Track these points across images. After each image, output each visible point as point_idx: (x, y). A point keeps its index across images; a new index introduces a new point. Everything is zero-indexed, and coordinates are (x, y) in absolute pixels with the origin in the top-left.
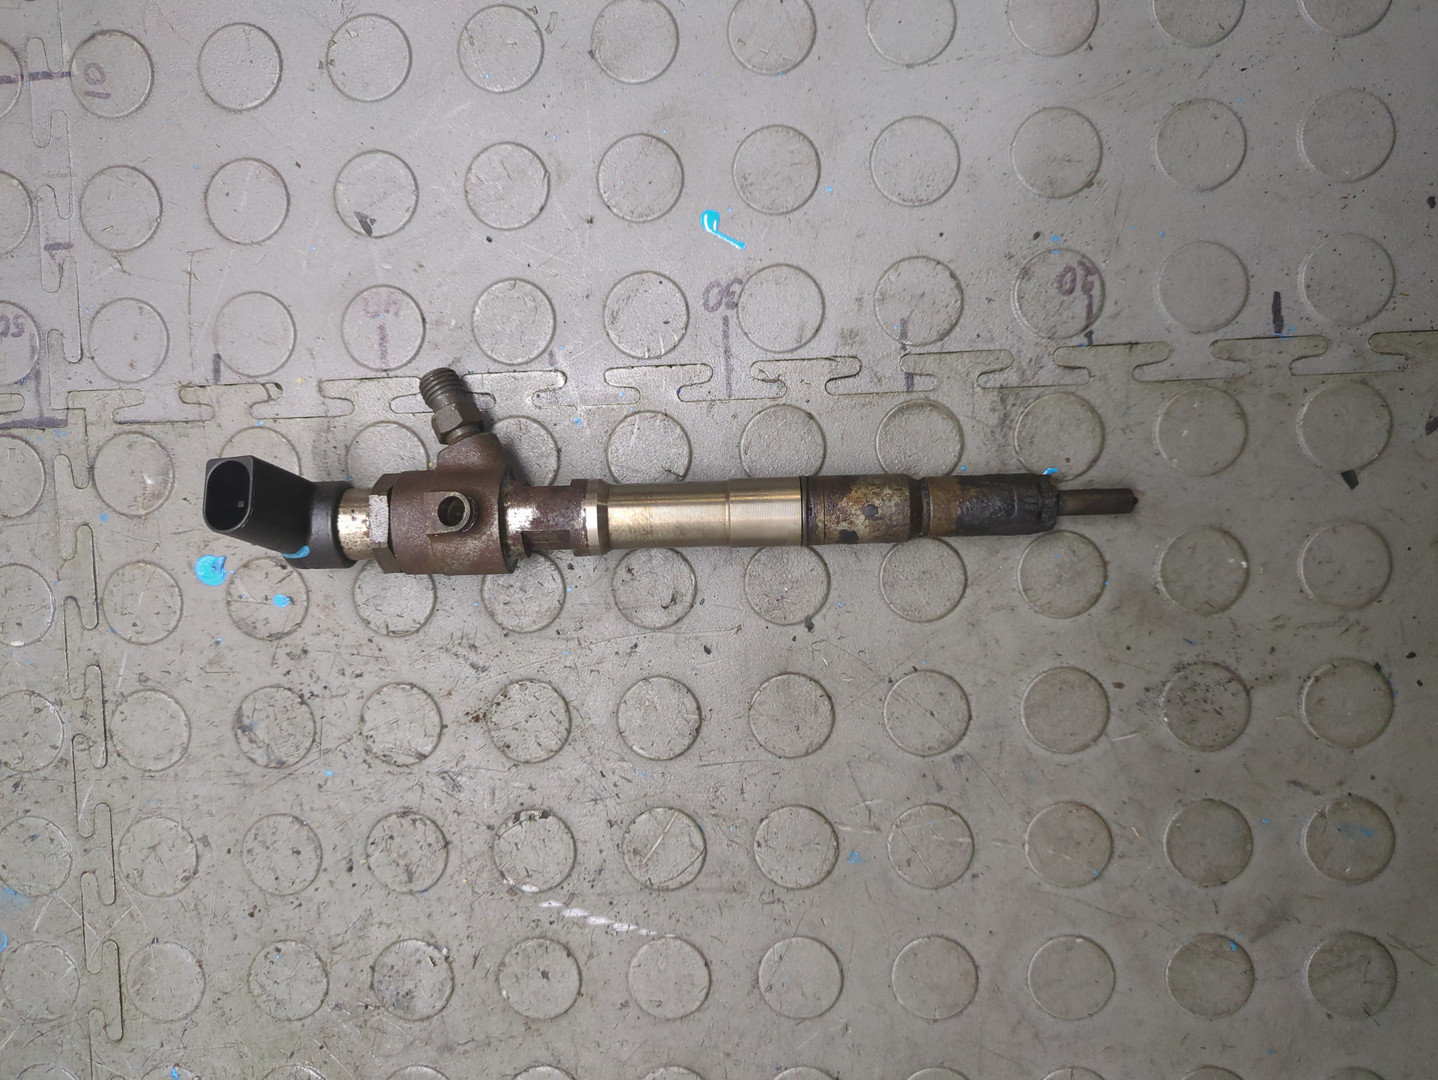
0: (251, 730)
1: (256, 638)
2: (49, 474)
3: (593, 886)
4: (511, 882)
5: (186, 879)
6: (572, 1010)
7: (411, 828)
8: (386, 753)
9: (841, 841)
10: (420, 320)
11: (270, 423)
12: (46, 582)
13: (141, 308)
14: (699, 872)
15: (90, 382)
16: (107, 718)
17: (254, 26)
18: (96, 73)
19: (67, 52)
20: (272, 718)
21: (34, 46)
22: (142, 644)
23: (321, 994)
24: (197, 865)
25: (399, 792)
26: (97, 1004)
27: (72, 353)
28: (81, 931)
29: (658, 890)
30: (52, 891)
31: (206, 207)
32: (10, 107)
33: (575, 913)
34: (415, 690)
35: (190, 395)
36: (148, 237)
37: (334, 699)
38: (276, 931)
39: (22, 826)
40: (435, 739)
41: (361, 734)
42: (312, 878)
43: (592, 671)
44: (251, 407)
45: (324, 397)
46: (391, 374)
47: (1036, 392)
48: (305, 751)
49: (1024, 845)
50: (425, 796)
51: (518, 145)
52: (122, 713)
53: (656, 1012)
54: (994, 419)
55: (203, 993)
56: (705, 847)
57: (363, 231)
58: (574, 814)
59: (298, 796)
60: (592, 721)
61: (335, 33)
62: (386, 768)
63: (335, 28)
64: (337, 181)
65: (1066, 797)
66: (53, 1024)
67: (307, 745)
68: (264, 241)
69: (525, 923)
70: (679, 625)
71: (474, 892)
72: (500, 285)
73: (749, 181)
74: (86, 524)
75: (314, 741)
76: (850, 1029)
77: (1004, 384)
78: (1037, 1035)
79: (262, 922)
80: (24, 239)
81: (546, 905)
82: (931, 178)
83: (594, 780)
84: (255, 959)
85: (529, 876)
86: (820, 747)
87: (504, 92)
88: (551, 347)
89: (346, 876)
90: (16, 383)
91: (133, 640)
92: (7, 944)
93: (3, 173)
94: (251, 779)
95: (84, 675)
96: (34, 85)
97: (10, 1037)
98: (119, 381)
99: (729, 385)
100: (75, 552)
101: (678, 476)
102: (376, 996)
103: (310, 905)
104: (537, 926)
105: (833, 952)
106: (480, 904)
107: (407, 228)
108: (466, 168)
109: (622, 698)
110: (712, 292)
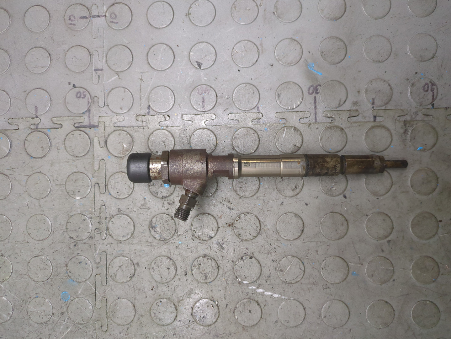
0: (155, 228)
1: (158, 197)
2: (92, 143)
3: (266, 282)
4: (240, 280)
5: (131, 277)
6: (258, 324)
7: (207, 262)
8: (199, 236)
9: (350, 267)
10: (216, 96)
11: (165, 128)
12: (89, 178)
13: (125, 90)
14: (302, 278)
15: (107, 113)
16: (107, 223)
17: (165, 2)
18: (114, 15)
19: (105, 9)
20: (162, 224)
21: (94, 7)
22: (120, 199)
23: (175, 317)
24: (135, 272)
25: (203, 249)
26: (99, 319)
27: (101, 103)
28: (94, 294)
29: (289, 283)
30: (85, 281)
31: (147, 58)
32: (86, 26)
33: (261, 290)
34: (210, 216)
35: (140, 118)
36: (128, 67)
38: (160, 295)
39: (77, 258)
40: (216, 232)
41: (191, 230)
42: (173, 277)
43: (268, 210)
44: (159, 122)
45: (183, 120)
46: (206, 113)
47: (415, 123)
48: (172, 235)
49: (410, 270)
50: (211, 251)
51: (249, 41)
52: (112, 221)
53: (287, 324)
54: (402, 131)
55: (135, 316)
56: (305, 270)
57: (198, 67)
58: (260, 257)
59: (169, 250)
60: (268, 227)
61: (191, 5)
62: (199, 241)
63: (191, 3)
65: (424, 254)
67: (173, 233)
68: (166, 70)
69: (244, 293)
70: (297, 196)
71: (227, 283)
72: (242, 85)
73: (324, 54)
74: (103, 159)
75: (175, 232)
76: (352, 331)
77: (405, 120)
78: (414, 334)
79: (156, 292)
80: (87, 67)
81: (251, 288)
82: (382, 54)
83: (268, 246)
84: (152, 305)
85: (245, 278)
86: (343, 237)
87: (245, 24)
88: (258, 105)
89: (184, 277)
90: (82, 113)
91: (117, 197)
92: (70, 298)
93: (82, 46)
94: (154, 244)
95: (100, 209)
96: (93, 19)
97: (69, 329)
98: (117, 113)
99: (316, 118)
100: (99, 168)
101: (298, 147)
102: (193, 317)
103: (172, 287)
104: (248, 295)
105: (347, 306)
106: (229, 287)
107: (212, 67)
108: (232, 48)
109: (278, 220)
110: (311, 89)
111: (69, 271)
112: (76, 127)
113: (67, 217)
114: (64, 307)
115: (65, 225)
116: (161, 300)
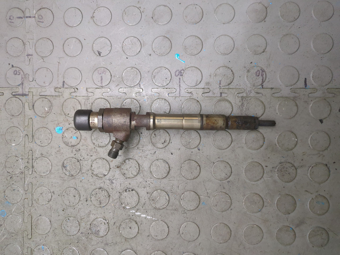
0: (66, 167)
1: (69, 146)
2: (24, 106)
3: (143, 208)
4: (124, 206)
5: (48, 201)
6: (136, 237)
7: (101, 192)
8: (97, 174)
9: (201, 199)
10: (110, 75)
11: (75, 97)
12: (21, 131)
13: (47, 70)
14: (167, 205)
15: (35, 86)
16: (33, 163)
17: (77, 8)
18: (41, 17)
19: (35, 12)
20: (71, 165)
21: (27, 10)
22: (42, 146)
23: (78, 230)
24: (51, 198)
25: (99, 183)
26: (26, 230)
27: (31, 79)
28: (23, 212)
29: (158, 209)
30: (17, 203)
31: (63, 48)
32: (21, 24)
33: (138, 213)
34: (104, 160)
35: (57, 90)
36: (50, 54)
37: (85, 161)
38: (68, 214)
39: (12, 187)
40: (108, 171)
41: (91, 169)
42: (78, 202)
43: (145, 157)
44: (71, 93)
45: (88, 92)
46: (103, 87)
47: (250, 98)
48: (78, 173)
49: (243, 202)
50: (105, 185)
51: (135, 37)
52: (36, 162)
53: (156, 238)
54: (240, 104)
55: (51, 228)
56: (169, 200)
57: (98, 55)
58: (139, 190)
59: (76, 183)
60: (144, 169)
61: (95, 11)
62: (96, 177)
63: (95, 9)
64: (93, 43)
65: (253, 192)
66: (15, 234)
67: (79, 171)
68: (76, 56)
69: (126, 215)
70: (166, 148)
71: (115, 208)
72: (129, 68)
73: (186, 48)
74: (31, 118)
76: (201, 244)
77: (243, 96)
78: (244, 248)
79: (65, 212)
80: (22, 53)
81: (131, 211)
82: (228, 49)
83: (144, 183)
84: (63, 221)
85: (128, 204)
86: (197, 177)
87: (132, 25)
88: (140, 83)
89: (85, 202)
90: (18, 85)
91: (40, 145)
92: (6, 215)
93: (18, 38)
94: (65, 179)
95: (28, 153)
96: (27, 19)
97: (5, 236)
98: (41, 86)
99: (180, 93)
100: (28, 125)
101: (167, 113)
102: (91, 231)
103: (77, 209)
104: (129, 216)
105: (198, 226)
106: (116, 210)
107: (108, 55)
108: (123, 42)
109: (152, 164)
110: (177, 72)
111: (6, 195)
112: (13, 95)
113: (6, 158)
114: (2, 221)
115: (4, 163)
116: (69, 218)
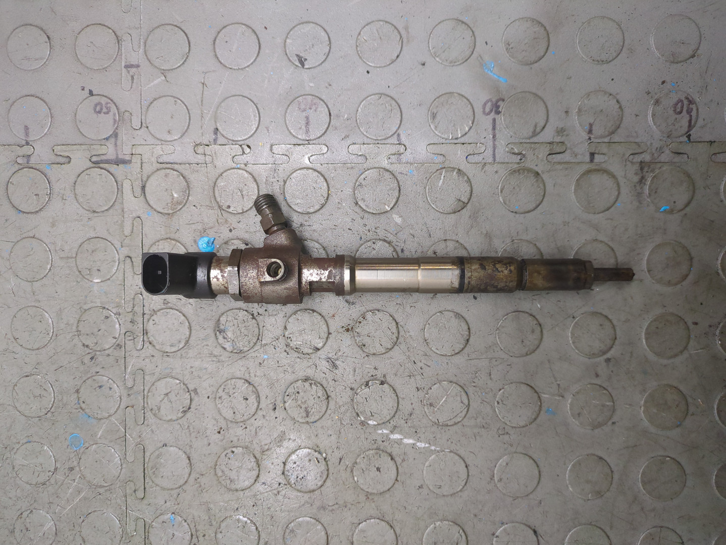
0: (224, 332)
2: (120, 189)
3: (406, 423)
4: (363, 419)
5: (185, 412)
6: (391, 489)
7: (309, 388)
8: (298, 347)
9: (542, 402)
10: (328, 114)
11: (243, 166)
12: (115, 248)
13: (176, 101)
14: (465, 417)
15: (145, 140)
16: (145, 323)
20: (236, 326)
23: (255, 477)
24: (190, 404)
25: (303, 368)
26: (131, 479)
27: (136, 123)
28: (123, 439)
29: (442, 426)
30: (109, 416)
31: (214, 48)
33: (396, 436)
34: (315, 314)
35: (200, 150)
36: (181, 63)
37: (270, 317)
38: (232, 441)
39: (94, 380)
40: (324, 340)
41: (284, 336)
42: (253, 413)
43: (411, 306)
44: (233, 157)
45: (274, 153)
46: (311, 142)
47: (659, 165)
48: (253, 344)
49: (641, 407)
50: (317, 371)
51: (386, 22)
52: (153, 320)
53: (438, 491)
54: (636, 179)
55: (190, 474)
56: (469, 404)
57: (300, 65)
58: (397, 382)
60: (410, 334)
62: (296, 355)
64: (287, 37)
65: (665, 382)
66: (106, 488)
67: (255, 342)
68: (245, 68)
69: (369, 441)
71: (341, 424)
72: (372, 96)
73: (511, 46)
74: (139, 217)
75: (258, 339)
76: (542, 503)
77: (643, 161)
78: (642, 509)
79: (224, 436)
80: (113, 62)
81: (380, 432)
82: (608, 49)
83: (410, 365)
84: (219, 457)
85: (372, 416)
86: (534, 351)
88: (398, 132)
89: (272, 413)
90: (104, 139)
92: (83, 444)
93: (105, 25)
94: (222, 358)
95: (134, 299)
97: (82, 495)
98: (162, 140)
99: (494, 155)
100: (132, 232)
101: (464, 203)
102: (285, 478)
103: (252, 428)
104: (375, 443)
105: (535, 462)
106: (344, 430)
107: (323, 64)
108: (358, 34)
109: (427, 322)
110: (487, 105)
111: (81, 400)
112: (93, 163)
113: (79, 311)
114: (74, 458)
115: (75, 325)
116: (234, 449)
